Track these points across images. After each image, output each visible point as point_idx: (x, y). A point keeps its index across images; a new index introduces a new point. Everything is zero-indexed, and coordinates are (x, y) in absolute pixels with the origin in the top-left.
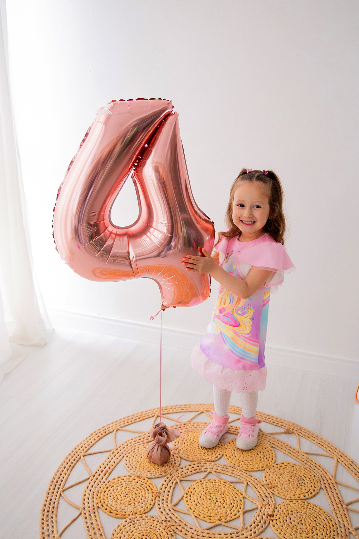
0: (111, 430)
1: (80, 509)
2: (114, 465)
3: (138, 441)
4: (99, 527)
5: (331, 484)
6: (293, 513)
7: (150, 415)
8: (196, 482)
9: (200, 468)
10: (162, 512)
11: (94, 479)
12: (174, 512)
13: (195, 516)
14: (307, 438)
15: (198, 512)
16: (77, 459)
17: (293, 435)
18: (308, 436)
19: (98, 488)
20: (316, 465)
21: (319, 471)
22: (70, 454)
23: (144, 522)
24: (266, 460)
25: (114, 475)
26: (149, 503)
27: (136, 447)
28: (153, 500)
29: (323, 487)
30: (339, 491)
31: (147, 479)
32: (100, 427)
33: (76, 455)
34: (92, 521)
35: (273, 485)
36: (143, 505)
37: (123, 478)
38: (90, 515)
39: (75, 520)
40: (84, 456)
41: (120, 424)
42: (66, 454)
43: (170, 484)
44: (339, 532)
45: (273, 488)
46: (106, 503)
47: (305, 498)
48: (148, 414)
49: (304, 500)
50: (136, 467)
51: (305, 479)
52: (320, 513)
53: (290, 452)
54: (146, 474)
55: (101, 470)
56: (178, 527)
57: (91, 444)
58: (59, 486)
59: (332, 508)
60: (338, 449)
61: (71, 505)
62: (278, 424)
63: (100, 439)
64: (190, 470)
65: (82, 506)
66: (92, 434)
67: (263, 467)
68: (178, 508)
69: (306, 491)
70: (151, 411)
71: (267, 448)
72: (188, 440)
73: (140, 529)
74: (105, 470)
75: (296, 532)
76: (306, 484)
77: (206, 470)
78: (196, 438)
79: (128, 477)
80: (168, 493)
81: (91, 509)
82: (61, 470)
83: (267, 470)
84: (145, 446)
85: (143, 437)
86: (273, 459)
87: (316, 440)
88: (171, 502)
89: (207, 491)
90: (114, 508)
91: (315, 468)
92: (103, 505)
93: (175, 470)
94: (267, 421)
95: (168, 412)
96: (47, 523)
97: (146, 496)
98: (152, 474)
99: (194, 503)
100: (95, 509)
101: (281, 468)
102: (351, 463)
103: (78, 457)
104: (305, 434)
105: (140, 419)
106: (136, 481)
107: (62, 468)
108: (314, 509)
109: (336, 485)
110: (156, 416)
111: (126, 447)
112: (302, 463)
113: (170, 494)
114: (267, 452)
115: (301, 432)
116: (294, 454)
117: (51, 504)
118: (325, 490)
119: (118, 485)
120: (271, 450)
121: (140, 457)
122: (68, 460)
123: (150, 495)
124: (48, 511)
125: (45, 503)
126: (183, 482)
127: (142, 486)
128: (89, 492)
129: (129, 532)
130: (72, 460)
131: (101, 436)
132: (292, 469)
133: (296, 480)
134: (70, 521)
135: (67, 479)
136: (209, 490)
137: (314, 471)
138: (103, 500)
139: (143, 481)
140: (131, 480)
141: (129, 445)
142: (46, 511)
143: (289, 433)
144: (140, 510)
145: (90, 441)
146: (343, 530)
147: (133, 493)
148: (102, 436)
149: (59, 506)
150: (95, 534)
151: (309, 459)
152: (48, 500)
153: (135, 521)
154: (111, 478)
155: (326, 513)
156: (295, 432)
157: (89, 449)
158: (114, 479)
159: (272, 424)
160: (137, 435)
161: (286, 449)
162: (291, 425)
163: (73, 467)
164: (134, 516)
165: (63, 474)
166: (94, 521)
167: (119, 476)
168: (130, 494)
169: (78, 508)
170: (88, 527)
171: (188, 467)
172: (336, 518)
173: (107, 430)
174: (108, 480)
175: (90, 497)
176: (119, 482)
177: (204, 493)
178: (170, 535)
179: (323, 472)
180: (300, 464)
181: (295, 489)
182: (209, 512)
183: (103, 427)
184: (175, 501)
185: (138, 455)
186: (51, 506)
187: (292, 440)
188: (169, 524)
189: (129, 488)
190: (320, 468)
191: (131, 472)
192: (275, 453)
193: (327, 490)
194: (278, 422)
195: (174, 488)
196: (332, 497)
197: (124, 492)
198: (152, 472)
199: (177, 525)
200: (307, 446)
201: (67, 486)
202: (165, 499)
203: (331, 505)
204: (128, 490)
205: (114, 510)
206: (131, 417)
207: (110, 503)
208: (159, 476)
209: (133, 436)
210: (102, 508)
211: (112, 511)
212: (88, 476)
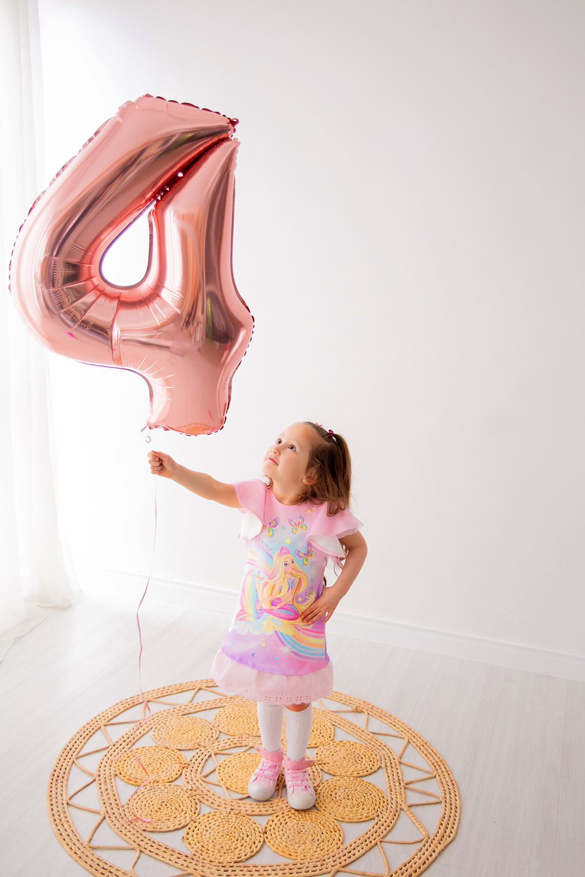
0: (141, 701)
1: (95, 776)
2: (139, 736)
3: (171, 713)
4: (114, 793)
5: (393, 763)
6: (341, 788)
7: (191, 687)
8: (233, 755)
9: (241, 742)
10: (188, 782)
11: (114, 748)
12: (202, 783)
13: (227, 788)
14: (378, 717)
15: (229, 784)
16: (96, 728)
17: (362, 714)
18: (380, 715)
19: (118, 757)
20: (380, 744)
21: (383, 751)
22: (88, 724)
23: (166, 790)
24: (322, 737)
25: (139, 745)
26: (175, 773)
27: (168, 719)
28: (180, 770)
29: (383, 765)
30: (401, 769)
31: (175, 751)
32: (128, 696)
33: (96, 724)
34: (107, 787)
35: (324, 762)
36: (168, 774)
37: (147, 748)
38: (105, 781)
39: (87, 786)
40: (105, 726)
41: (152, 695)
42: (84, 723)
43: (202, 756)
44: (389, 808)
45: (323, 765)
46: (125, 771)
47: (358, 775)
48: (188, 686)
49: (357, 777)
50: (165, 738)
51: (363, 757)
52: (372, 790)
53: (353, 730)
54: (175, 745)
55: (123, 739)
56: (205, 796)
57: (115, 715)
58: (73, 753)
59: (388, 786)
60: (412, 730)
61: (84, 771)
62: (346, 702)
63: (126, 710)
64: (228, 744)
65: (98, 773)
66: (117, 704)
67: (316, 744)
68: (208, 779)
69: (362, 769)
70: (192, 683)
71: (326, 726)
72: (232, 715)
74: (128, 740)
75: (339, 806)
76: (364, 762)
77: (247, 744)
78: (242, 712)
79: (154, 748)
80: (199, 765)
81: (107, 776)
82: (76, 738)
83: (321, 747)
84: (179, 718)
85: (178, 709)
86: (330, 737)
87: (388, 720)
88: (201, 774)
89: (245, 764)
90: (133, 776)
91: (379, 748)
92: (122, 772)
93: (211, 743)
94: (333, 699)
95: (213, 685)
96: (56, 786)
97: (172, 766)
98: (183, 746)
99: (227, 775)
100: (112, 776)
101: (338, 746)
102: (424, 744)
103: (98, 726)
104: (377, 713)
105: (178, 691)
106: (163, 752)
107: (78, 736)
108: (366, 786)
109: (400, 765)
110: (197, 688)
111: (156, 719)
112: (365, 742)
113: (201, 766)
114: (325, 730)
115: (372, 711)
116: (358, 733)
117: (62, 769)
118: (384, 769)
119: (142, 755)
120: (330, 728)
121: (171, 729)
122: (86, 728)
123: (178, 766)
124: (58, 777)
125: (55, 768)
126: (217, 756)
127: (170, 757)
128: (107, 760)
129: (148, 799)
130: (90, 729)
131: (128, 706)
132: (351, 747)
133: (352, 757)
134: (82, 786)
135: (83, 747)
136: (247, 763)
137: (377, 750)
138: (122, 768)
139: (172, 752)
140: (157, 750)
141: (160, 716)
142: (56, 776)
143: (356, 712)
144: (163, 779)
145: (113, 711)
146: (394, 806)
147: (158, 763)
148: (129, 706)
149: (71, 772)
150: (109, 798)
151: (375, 738)
152: (59, 766)
153: (156, 789)
154: (135, 747)
155: (380, 790)
156: (365, 711)
157: (111, 719)
158: (138, 749)
159: (338, 702)
160: (171, 707)
161: (349, 728)
162: (361, 703)
163: (91, 736)
164: (156, 784)
165: (78, 742)
166: (109, 787)
167: (144, 746)
168: (154, 763)
169: (92, 775)
171: (226, 741)
172: (389, 794)
173: (135, 701)
174: (131, 749)
175: (108, 765)
176: (143, 752)
177: (240, 766)
178: (194, 803)
179: (388, 752)
180: (361, 743)
181: (349, 766)
182: (243, 784)
183: (131, 698)
184: (205, 773)
185: (170, 727)
186: (62, 772)
187: (360, 720)
188: (194, 793)
189: (154, 758)
190: (384, 748)
191: (158, 743)
192: (335, 731)
193: (387, 769)
194: (346, 700)
195: (206, 760)
196: (391, 776)
197: (147, 762)
198: (183, 744)
199: (204, 794)
200: (376, 725)
201: (82, 753)
202: (194, 770)
203: (388, 783)
204: (152, 760)
205: (133, 778)
206: (166, 688)
207: (130, 771)
208: (191, 748)
209: (166, 707)
210: (120, 776)
211: (131, 779)
212: (107, 745)
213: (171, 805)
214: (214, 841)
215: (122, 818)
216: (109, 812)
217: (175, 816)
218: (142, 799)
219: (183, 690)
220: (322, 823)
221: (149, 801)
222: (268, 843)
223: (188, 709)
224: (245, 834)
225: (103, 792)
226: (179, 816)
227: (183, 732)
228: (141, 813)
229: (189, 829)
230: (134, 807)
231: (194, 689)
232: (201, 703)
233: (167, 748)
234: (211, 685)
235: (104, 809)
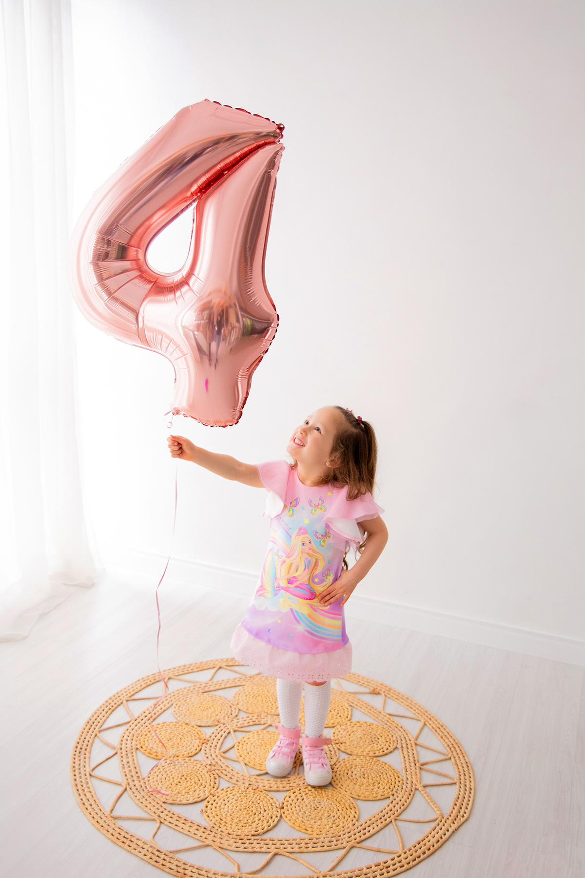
0: (162, 678)
1: (117, 749)
2: (160, 711)
3: (191, 690)
4: (135, 766)
5: (409, 744)
6: (357, 767)
7: (211, 666)
8: (252, 733)
9: (260, 720)
10: (207, 758)
11: (136, 723)
12: (222, 759)
13: (246, 764)
14: (395, 699)
15: (248, 760)
16: (118, 703)
17: (379, 696)
18: (397, 697)
19: (139, 731)
20: (397, 726)
21: (399, 732)
22: (111, 699)
23: (185, 765)
24: (339, 717)
25: (160, 720)
26: (195, 748)
27: (189, 696)
28: (200, 745)
29: (399, 746)
30: (417, 751)
31: (195, 727)
32: (150, 673)
33: (118, 699)
34: (129, 760)
35: (341, 741)
36: (188, 749)
37: (168, 724)
38: (127, 754)
39: (109, 758)
40: (127, 701)
41: (174, 672)
42: (106, 698)
43: (221, 733)
44: (404, 787)
45: (340, 744)
46: (146, 745)
47: (374, 755)
48: (208, 664)
49: (373, 757)
50: (185, 715)
51: (379, 737)
52: (388, 770)
53: (370, 711)
54: (196, 722)
55: (144, 714)
56: (224, 772)
57: (137, 690)
58: (95, 727)
59: (404, 766)
60: (429, 712)
61: (107, 744)
62: (364, 684)
63: (148, 686)
64: (247, 721)
65: (119, 746)
66: (139, 681)
67: (334, 724)
68: (228, 755)
69: (378, 749)
70: (212, 662)
71: (343, 707)
72: (251, 693)
73: (181, 770)
74: (149, 716)
75: (355, 784)
76: (380, 742)
77: (265, 722)
78: (261, 691)
79: (174, 724)
80: (218, 741)
81: (128, 749)
82: (99, 712)
83: (338, 726)
84: (199, 695)
85: (199, 686)
86: (347, 718)
87: (405, 702)
88: (220, 749)
89: (263, 742)
90: (154, 750)
91: (396, 729)
92: (143, 746)
93: (230, 720)
94: (351, 680)
95: (233, 664)
96: (79, 758)
97: (192, 741)
98: (203, 723)
99: (245, 752)
100: (134, 750)
101: (355, 726)
102: (440, 726)
103: (120, 701)
104: (394, 696)
105: (199, 669)
106: (183, 728)
107: (101, 710)
108: (382, 766)
109: (416, 746)
110: (218, 667)
111: (176, 695)
112: (381, 723)
113: (220, 742)
114: (342, 710)
115: (389, 693)
116: (375, 714)
117: (85, 742)
118: (400, 750)
119: (162, 730)
120: (348, 709)
121: (191, 706)
122: (108, 703)
123: (197, 741)
124: (81, 749)
125: (78, 740)
126: (237, 733)
127: (190, 732)
128: (129, 734)
129: (168, 772)
130: (112, 704)
131: (149, 683)
132: (368, 728)
133: (369, 737)
134: (104, 759)
135: (105, 721)
136: (265, 741)
137: (393, 731)
138: (143, 742)
139: (192, 728)
140: (177, 726)
141: (181, 693)
142: (79, 748)
143: (374, 693)
144: (183, 753)
145: (135, 687)
146: (409, 786)
147: (178, 738)
148: (151, 683)
149: (94, 745)
150: (130, 771)
151: (392, 719)
152: (82, 738)
153: (176, 763)
154: (155, 723)
155: (395, 770)
156: (382, 693)
157: (133, 695)
158: (159, 724)
159: (356, 683)
160: (192, 685)
161: (366, 709)
162: (379, 685)
163: (113, 710)
164: (176, 758)
165: (101, 716)
166: (130, 759)
167: (165, 721)
168: (175, 738)
169: (114, 748)
170: (123, 765)
171: (245, 719)
172: (404, 774)
173: (157, 678)
174: (152, 724)
175: (129, 738)
176: (164, 727)
177: (259, 743)
178: (213, 778)
179: (404, 733)
180: (378, 724)
181: (365, 746)
182: (261, 761)
183: (153, 675)
184: (223, 749)
185: (190, 704)
186: (85, 744)
187: (377, 702)
188: (213, 768)
189: (174, 734)
190: (401, 729)
191: (179, 719)
192: (352, 711)
193: (403, 750)
194: (363, 682)
195: (226, 737)
196: (406, 757)
197: (168, 737)
198: (203, 720)
199: (223, 770)
200: (393, 707)
201: (104, 727)
202: (213, 746)
203: (403, 763)
204: (172, 735)
205: (154, 752)
206: (187, 666)
207: (151, 745)
208: (211, 725)
209: (187, 685)
210: (141, 749)
211: (151, 753)
212: (128, 720)
213: (190, 778)
214: (232, 815)
215: (143, 790)
216: (130, 783)
217: (194, 789)
218: (163, 772)
219: (204, 668)
220: (338, 800)
221: (169, 775)
222: (285, 818)
223: (208, 687)
224: (263, 809)
225: (125, 764)
226: (198, 790)
227: (203, 709)
228: (162, 786)
229: (208, 802)
230: (155, 780)
231: (214, 668)
232: (220, 682)
233: (187, 724)
234: (231, 664)
235: (125, 780)
